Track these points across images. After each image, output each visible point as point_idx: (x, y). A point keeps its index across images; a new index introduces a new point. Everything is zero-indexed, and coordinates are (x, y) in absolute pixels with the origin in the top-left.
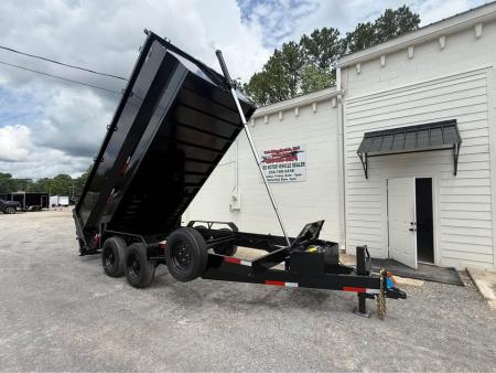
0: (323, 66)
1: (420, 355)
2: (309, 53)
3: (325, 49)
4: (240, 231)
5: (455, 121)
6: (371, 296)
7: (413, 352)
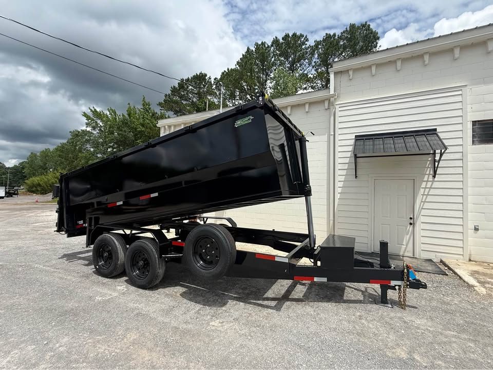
0: (292, 69)
1: (454, 339)
2: (280, 55)
3: (294, 53)
4: (239, 226)
5: (435, 130)
6: (393, 288)
7: (446, 337)
